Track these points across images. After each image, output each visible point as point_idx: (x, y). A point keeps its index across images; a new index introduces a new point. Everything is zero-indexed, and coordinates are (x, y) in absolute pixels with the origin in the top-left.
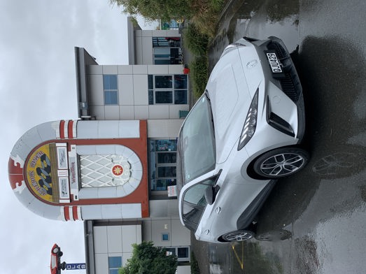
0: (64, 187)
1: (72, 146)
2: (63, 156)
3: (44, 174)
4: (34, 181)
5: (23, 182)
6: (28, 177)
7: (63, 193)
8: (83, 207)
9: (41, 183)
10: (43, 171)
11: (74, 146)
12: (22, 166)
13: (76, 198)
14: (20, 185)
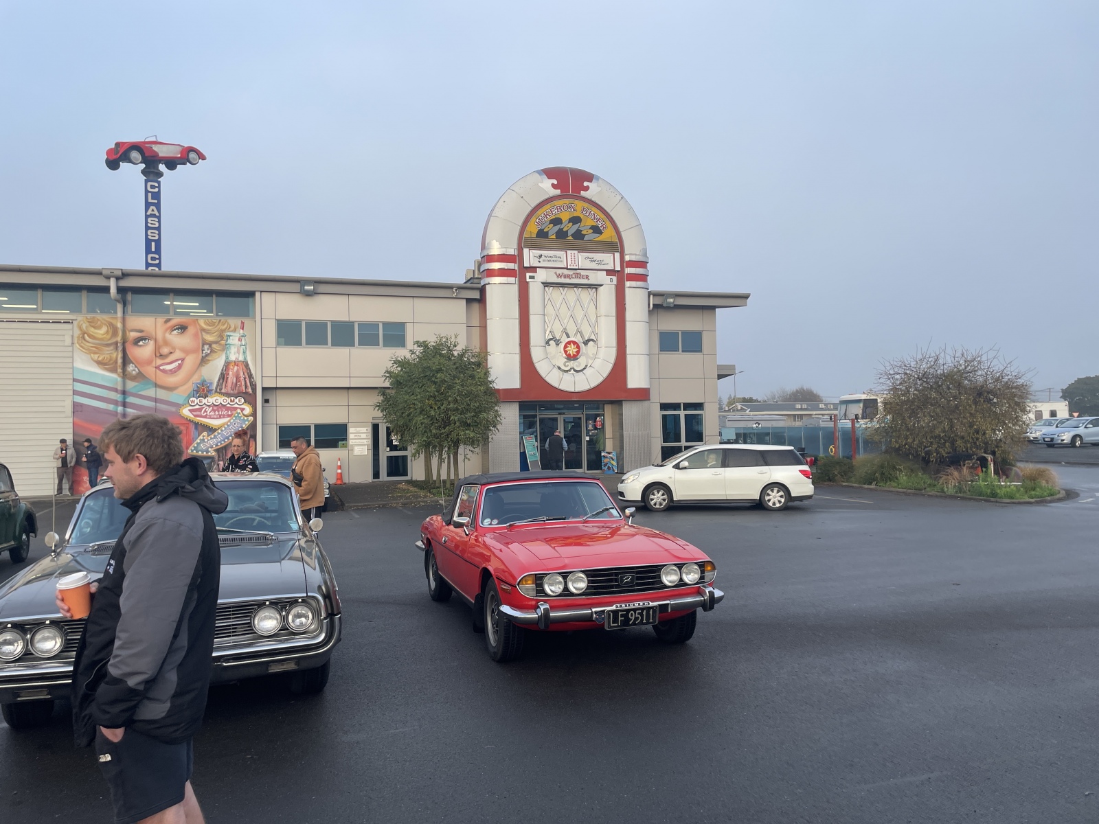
0: (549, 259)
1: (614, 278)
2: (600, 263)
3: (572, 229)
4: (558, 208)
5: (558, 192)
6: (567, 201)
7: (540, 256)
8: (516, 287)
9: (557, 221)
10: (576, 227)
11: (615, 282)
12: (583, 193)
13: (531, 277)
14: (553, 185)
